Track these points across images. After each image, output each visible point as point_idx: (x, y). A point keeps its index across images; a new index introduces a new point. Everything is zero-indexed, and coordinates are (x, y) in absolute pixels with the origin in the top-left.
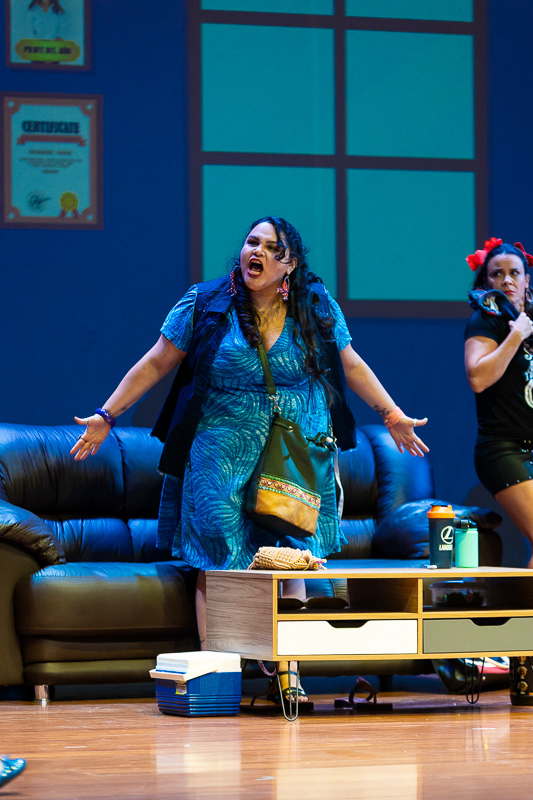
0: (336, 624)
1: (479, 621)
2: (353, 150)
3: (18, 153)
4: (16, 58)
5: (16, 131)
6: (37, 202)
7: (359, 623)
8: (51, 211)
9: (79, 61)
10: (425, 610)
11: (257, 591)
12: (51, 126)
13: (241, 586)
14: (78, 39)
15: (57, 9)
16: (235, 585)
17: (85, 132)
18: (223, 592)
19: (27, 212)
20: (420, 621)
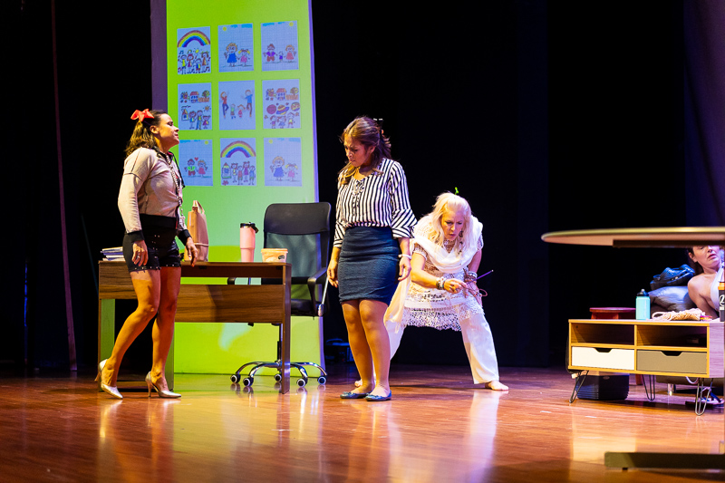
0: (600, 350)
7: (607, 350)
20: (636, 350)
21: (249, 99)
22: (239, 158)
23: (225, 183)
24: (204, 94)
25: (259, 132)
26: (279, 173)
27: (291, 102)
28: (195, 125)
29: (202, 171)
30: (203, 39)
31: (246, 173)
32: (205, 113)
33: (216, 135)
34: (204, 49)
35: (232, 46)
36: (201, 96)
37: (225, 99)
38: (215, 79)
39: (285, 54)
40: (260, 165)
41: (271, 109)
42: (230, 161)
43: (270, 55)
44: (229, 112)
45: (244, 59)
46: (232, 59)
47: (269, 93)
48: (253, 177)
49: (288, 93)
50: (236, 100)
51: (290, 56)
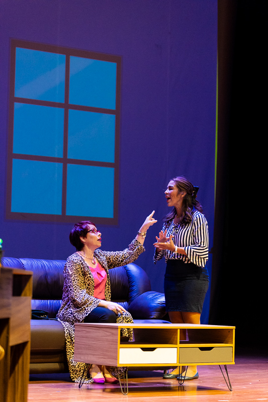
0: (144, 349)
1: (202, 349)
7: (152, 349)
10: (180, 343)
11: (107, 333)
13: (98, 331)
16: (94, 331)
18: (86, 333)
20: (178, 348)
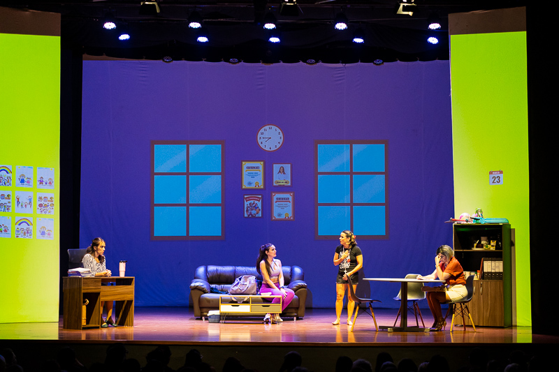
0: (233, 306)
1: (263, 306)
2: (354, 202)
3: (275, 205)
4: (275, 184)
5: (275, 200)
6: (279, 215)
7: (237, 306)
8: (283, 217)
9: (289, 184)
10: (252, 303)
12: (283, 199)
14: (289, 180)
15: (284, 173)
17: (291, 199)
19: (277, 217)
20: (251, 305)
21: (30, 200)
22: (24, 226)
23: (17, 237)
24: (8, 196)
25: (34, 215)
26: (43, 233)
27: (50, 203)
28: (3, 209)
29: (5, 231)
30: (8, 171)
31: (28, 233)
32: (8, 205)
33: (13, 215)
34: (8, 175)
35: (23, 176)
36: (6, 196)
37: (18, 199)
38: (14, 189)
39: (48, 182)
40: (35, 229)
41: (40, 205)
42: (20, 227)
43: (41, 182)
44: (20, 205)
45: (28, 182)
46: (22, 181)
47: (40, 198)
48: (31, 235)
49: (49, 199)
50: (24, 200)
51: (50, 183)
